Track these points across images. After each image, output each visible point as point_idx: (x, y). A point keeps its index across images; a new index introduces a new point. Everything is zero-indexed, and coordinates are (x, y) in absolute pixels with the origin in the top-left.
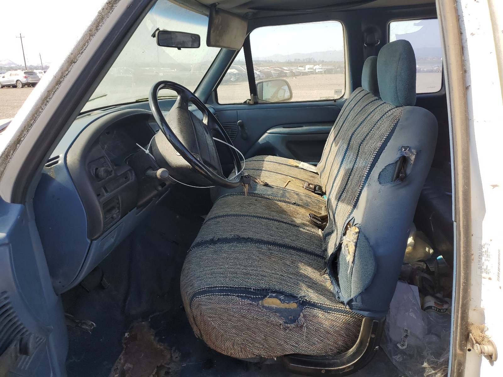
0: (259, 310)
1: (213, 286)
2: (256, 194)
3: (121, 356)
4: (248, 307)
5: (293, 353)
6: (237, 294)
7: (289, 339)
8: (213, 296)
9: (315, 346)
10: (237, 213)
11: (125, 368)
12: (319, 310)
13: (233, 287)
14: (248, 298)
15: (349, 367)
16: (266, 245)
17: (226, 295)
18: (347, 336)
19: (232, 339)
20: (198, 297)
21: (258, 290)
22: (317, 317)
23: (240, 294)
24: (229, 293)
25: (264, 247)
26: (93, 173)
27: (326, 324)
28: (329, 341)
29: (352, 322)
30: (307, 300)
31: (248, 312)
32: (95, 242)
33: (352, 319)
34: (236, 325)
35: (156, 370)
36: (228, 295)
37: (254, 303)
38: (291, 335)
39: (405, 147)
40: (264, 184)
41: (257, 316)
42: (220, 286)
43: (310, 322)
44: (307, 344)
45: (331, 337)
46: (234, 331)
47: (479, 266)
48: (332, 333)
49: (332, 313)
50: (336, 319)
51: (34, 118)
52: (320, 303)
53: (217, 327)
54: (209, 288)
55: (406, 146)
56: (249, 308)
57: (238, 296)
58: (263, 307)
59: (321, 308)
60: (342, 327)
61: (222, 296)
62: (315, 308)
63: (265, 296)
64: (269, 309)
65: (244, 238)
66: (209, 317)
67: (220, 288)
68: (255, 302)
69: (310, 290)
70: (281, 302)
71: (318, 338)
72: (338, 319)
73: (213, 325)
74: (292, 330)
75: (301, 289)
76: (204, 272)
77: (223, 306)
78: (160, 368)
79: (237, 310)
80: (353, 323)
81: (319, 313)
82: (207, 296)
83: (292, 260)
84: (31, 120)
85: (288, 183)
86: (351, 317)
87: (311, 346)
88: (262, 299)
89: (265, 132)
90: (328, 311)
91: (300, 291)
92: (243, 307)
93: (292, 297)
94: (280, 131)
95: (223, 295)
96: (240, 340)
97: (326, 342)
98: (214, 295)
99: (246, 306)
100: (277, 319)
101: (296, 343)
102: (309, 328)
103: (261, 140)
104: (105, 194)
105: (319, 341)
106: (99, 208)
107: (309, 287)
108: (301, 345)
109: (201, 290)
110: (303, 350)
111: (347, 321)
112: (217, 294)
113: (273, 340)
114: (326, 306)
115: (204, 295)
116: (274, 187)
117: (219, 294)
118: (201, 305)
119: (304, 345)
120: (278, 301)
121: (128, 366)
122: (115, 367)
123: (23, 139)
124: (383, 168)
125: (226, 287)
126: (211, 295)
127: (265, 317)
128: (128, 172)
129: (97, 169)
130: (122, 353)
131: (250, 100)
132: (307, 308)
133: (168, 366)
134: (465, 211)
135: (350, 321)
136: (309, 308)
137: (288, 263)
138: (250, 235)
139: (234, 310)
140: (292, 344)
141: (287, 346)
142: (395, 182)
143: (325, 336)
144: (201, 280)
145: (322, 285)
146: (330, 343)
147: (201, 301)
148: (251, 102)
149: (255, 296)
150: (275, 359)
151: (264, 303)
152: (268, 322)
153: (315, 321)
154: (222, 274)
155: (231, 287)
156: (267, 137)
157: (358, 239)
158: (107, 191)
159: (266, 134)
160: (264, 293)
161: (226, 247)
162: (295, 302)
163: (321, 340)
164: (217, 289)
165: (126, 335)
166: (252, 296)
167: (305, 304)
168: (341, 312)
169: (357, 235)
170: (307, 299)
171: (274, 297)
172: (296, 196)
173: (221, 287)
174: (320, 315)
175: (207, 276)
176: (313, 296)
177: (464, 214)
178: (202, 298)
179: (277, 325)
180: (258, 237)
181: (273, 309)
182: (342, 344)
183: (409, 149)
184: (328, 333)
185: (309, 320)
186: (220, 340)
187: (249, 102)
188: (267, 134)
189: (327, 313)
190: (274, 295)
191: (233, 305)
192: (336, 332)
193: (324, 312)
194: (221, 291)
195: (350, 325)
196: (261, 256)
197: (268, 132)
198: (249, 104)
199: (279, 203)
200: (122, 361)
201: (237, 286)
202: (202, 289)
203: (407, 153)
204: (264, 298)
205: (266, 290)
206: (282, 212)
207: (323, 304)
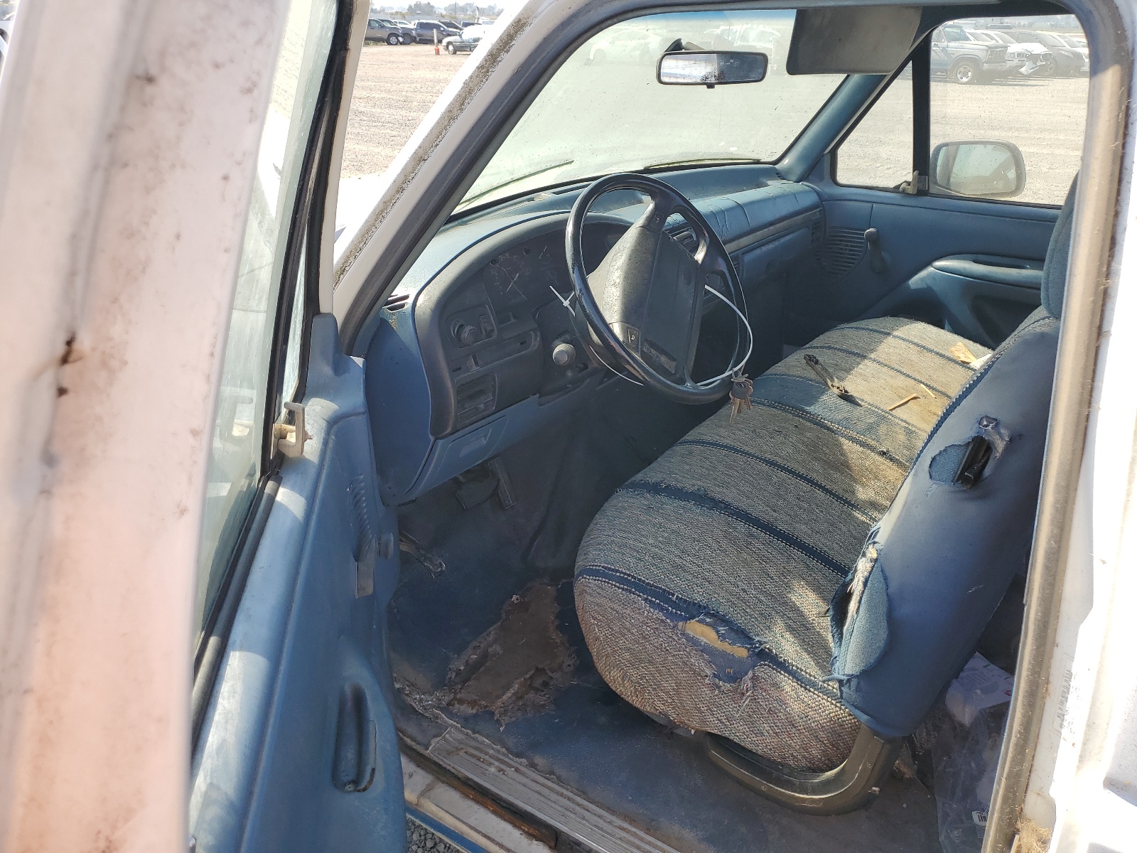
0: (674, 637)
1: (613, 567)
2: (807, 413)
3: (492, 628)
4: (656, 624)
5: (719, 733)
6: (645, 596)
7: (718, 707)
8: (606, 584)
9: (761, 738)
10: (738, 445)
11: (490, 650)
12: (791, 677)
13: (644, 582)
14: (662, 609)
15: (813, 801)
16: (749, 525)
17: (627, 589)
18: (833, 746)
19: (622, 669)
20: (585, 578)
21: (685, 601)
22: (779, 688)
23: (650, 598)
24: (633, 590)
25: (741, 527)
26: (454, 332)
27: (795, 708)
28: (792, 740)
29: (850, 724)
30: (772, 652)
31: (655, 633)
32: (441, 441)
33: (850, 720)
34: (632, 647)
35: (532, 672)
36: (630, 592)
37: (668, 621)
38: (722, 702)
39: (990, 418)
40: (839, 394)
41: (668, 646)
42: (624, 571)
43: (764, 694)
44: (747, 729)
45: (797, 735)
46: (627, 655)
47: (1060, 711)
48: (799, 728)
49: (814, 694)
50: (817, 706)
51: (365, 239)
52: (796, 666)
53: (602, 639)
54: (606, 568)
55: (992, 416)
56: (657, 626)
57: (646, 600)
58: (683, 634)
59: (794, 674)
60: (825, 725)
61: (620, 590)
62: (782, 672)
63: (692, 617)
64: (694, 642)
65: (712, 499)
66: (593, 617)
67: (622, 575)
68: (672, 621)
69: (788, 635)
70: (719, 638)
71: (770, 727)
72: (820, 708)
73: (596, 633)
74: (726, 693)
75: (769, 628)
76: (613, 538)
77: (616, 606)
78: (539, 671)
79: (637, 622)
80: (851, 727)
81: (788, 684)
82: (598, 580)
83: (785, 568)
84: (360, 243)
85: (909, 401)
86: (850, 715)
87: (754, 735)
88: (686, 619)
89: (929, 263)
90: (808, 687)
91: (767, 632)
92: (649, 621)
93: (742, 635)
94: (965, 269)
95: (623, 589)
96: (635, 676)
97: (784, 740)
98: (608, 583)
99: (653, 622)
100: (703, 664)
101: (727, 719)
102: (759, 702)
103: (916, 281)
104: (475, 368)
105: (771, 732)
106: (451, 391)
107: (791, 629)
108: (735, 725)
109: (594, 567)
110: (737, 736)
111: (838, 719)
112: (614, 583)
113: (689, 697)
114: (808, 676)
115: (594, 578)
116: (863, 404)
117: (618, 584)
118: (586, 592)
119: (741, 728)
120: (713, 635)
121: (497, 648)
122: (475, 643)
123: (348, 268)
124: (942, 449)
125: (633, 577)
126: (604, 582)
127: (682, 653)
128: (532, 332)
129: (461, 326)
130: (495, 626)
131: (909, 183)
132: (765, 665)
133: (551, 675)
134: (1043, 590)
135: (845, 721)
136: (770, 666)
137: (772, 571)
138: (730, 496)
139: (633, 621)
140: (720, 718)
141: (711, 716)
142: (957, 485)
143: (786, 728)
144: (600, 550)
145: (819, 635)
146: (793, 744)
147: (587, 586)
148: (910, 190)
149: (674, 611)
150: (693, 732)
151: (687, 628)
152: (685, 663)
153: (775, 694)
154: (638, 552)
155: (640, 580)
156: (930, 276)
157: (870, 573)
158: (477, 364)
159: (930, 269)
160: (692, 610)
161: (671, 505)
162: (746, 648)
163: (776, 733)
164: (618, 574)
165: (514, 597)
166: (670, 608)
167: (765, 656)
168: (833, 698)
169: (871, 564)
170: (774, 651)
171: (708, 624)
172: (902, 437)
173: (625, 574)
174: (788, 688)
175: (613, 546)
176: (788, 647)
177: (1040, 596)
178: (590, 581)
179: (699, 675)
180: (743, 504)
181: (701, 645)
182: (819, 757)
183: (996, 425)
184: (793, 725)
185: (761, 689)
186: (604, 662)
187: (904, 190)
188: (932, 269)
189: (803, 689)
190: (708, 620)
191: (634, 611)
192: (810, 729)
193: (798, 684)
194: (622, 580)
195: (843, 729)
196: (724, 544)
197: (938, 264)
198: (904, 192)
199: (847, 444)
200: (491, 638)
201: (652, 582)
202: (596, 566)
203: (990, 433)
204: (690, 620)
205: (700, 606)
206: (842, 465)
207: (802, 670)
